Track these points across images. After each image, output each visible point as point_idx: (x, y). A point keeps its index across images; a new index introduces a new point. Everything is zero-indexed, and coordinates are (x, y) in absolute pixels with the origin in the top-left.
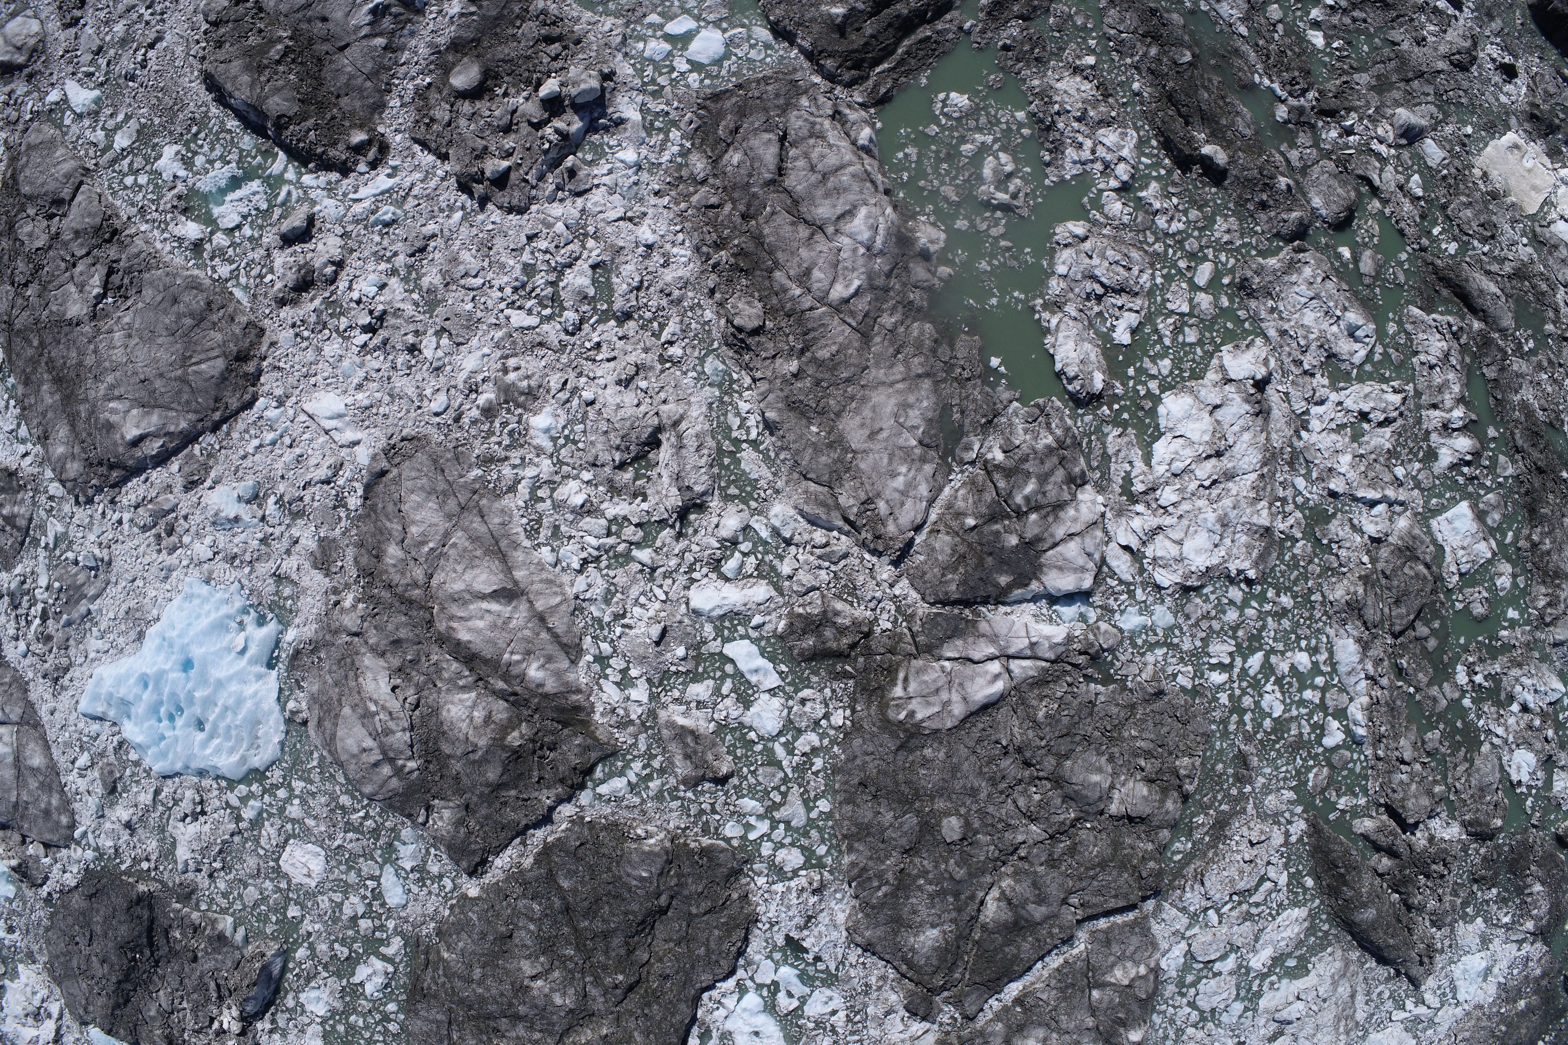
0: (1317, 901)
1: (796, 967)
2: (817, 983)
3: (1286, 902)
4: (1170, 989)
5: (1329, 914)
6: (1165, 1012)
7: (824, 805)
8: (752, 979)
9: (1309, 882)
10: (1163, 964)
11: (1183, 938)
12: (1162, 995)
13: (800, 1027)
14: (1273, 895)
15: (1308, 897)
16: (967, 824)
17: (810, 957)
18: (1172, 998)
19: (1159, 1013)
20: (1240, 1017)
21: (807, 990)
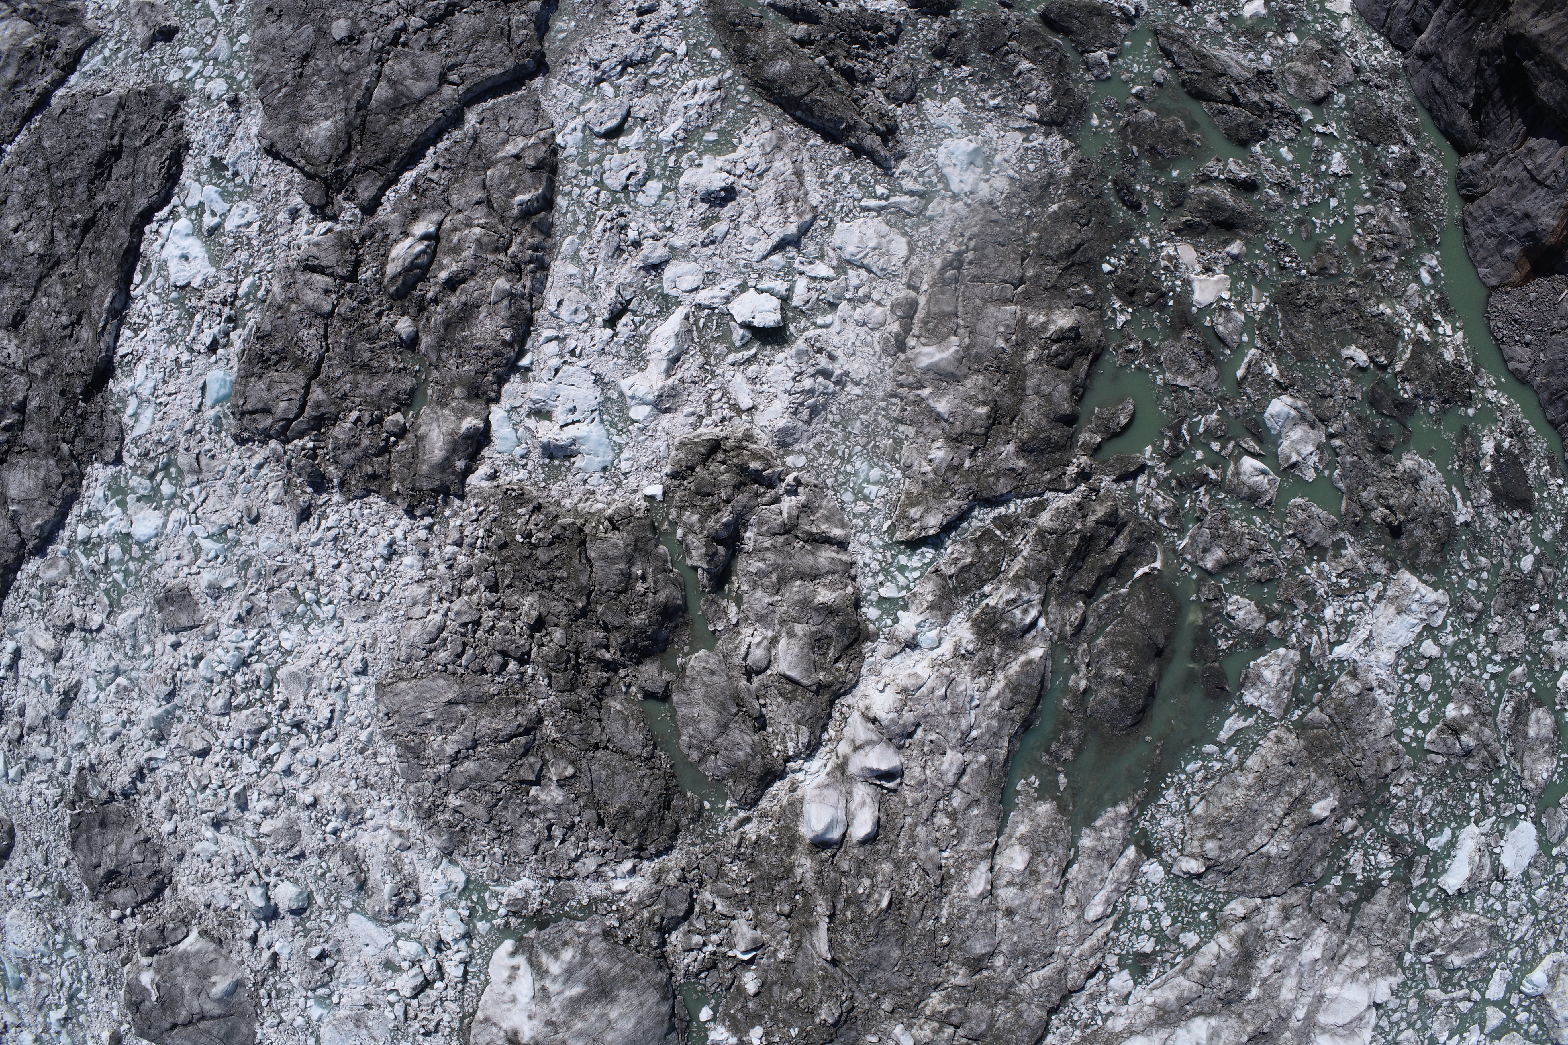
0: (729, 73)
1: (218, 185)
2: (236, 198)
3: (691, 73)
4: (572, 168)
5: (747, 85)
6: (570, 193)
7: (244, 38)
8: (183, 204)
9: (716, 53)
10: (559, 140)
11: (578, 113)
12: (564, 175)
13: (221, 245)
14: (674, 66)
15: (717, 67)
16: (355, 23)
17: (229, 174)
18: (575, 177)
19: (564, 195)
20: (660, 197)
21: (227, 206)
